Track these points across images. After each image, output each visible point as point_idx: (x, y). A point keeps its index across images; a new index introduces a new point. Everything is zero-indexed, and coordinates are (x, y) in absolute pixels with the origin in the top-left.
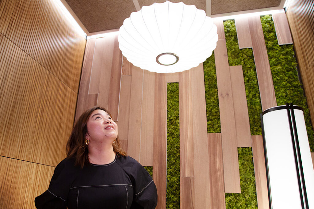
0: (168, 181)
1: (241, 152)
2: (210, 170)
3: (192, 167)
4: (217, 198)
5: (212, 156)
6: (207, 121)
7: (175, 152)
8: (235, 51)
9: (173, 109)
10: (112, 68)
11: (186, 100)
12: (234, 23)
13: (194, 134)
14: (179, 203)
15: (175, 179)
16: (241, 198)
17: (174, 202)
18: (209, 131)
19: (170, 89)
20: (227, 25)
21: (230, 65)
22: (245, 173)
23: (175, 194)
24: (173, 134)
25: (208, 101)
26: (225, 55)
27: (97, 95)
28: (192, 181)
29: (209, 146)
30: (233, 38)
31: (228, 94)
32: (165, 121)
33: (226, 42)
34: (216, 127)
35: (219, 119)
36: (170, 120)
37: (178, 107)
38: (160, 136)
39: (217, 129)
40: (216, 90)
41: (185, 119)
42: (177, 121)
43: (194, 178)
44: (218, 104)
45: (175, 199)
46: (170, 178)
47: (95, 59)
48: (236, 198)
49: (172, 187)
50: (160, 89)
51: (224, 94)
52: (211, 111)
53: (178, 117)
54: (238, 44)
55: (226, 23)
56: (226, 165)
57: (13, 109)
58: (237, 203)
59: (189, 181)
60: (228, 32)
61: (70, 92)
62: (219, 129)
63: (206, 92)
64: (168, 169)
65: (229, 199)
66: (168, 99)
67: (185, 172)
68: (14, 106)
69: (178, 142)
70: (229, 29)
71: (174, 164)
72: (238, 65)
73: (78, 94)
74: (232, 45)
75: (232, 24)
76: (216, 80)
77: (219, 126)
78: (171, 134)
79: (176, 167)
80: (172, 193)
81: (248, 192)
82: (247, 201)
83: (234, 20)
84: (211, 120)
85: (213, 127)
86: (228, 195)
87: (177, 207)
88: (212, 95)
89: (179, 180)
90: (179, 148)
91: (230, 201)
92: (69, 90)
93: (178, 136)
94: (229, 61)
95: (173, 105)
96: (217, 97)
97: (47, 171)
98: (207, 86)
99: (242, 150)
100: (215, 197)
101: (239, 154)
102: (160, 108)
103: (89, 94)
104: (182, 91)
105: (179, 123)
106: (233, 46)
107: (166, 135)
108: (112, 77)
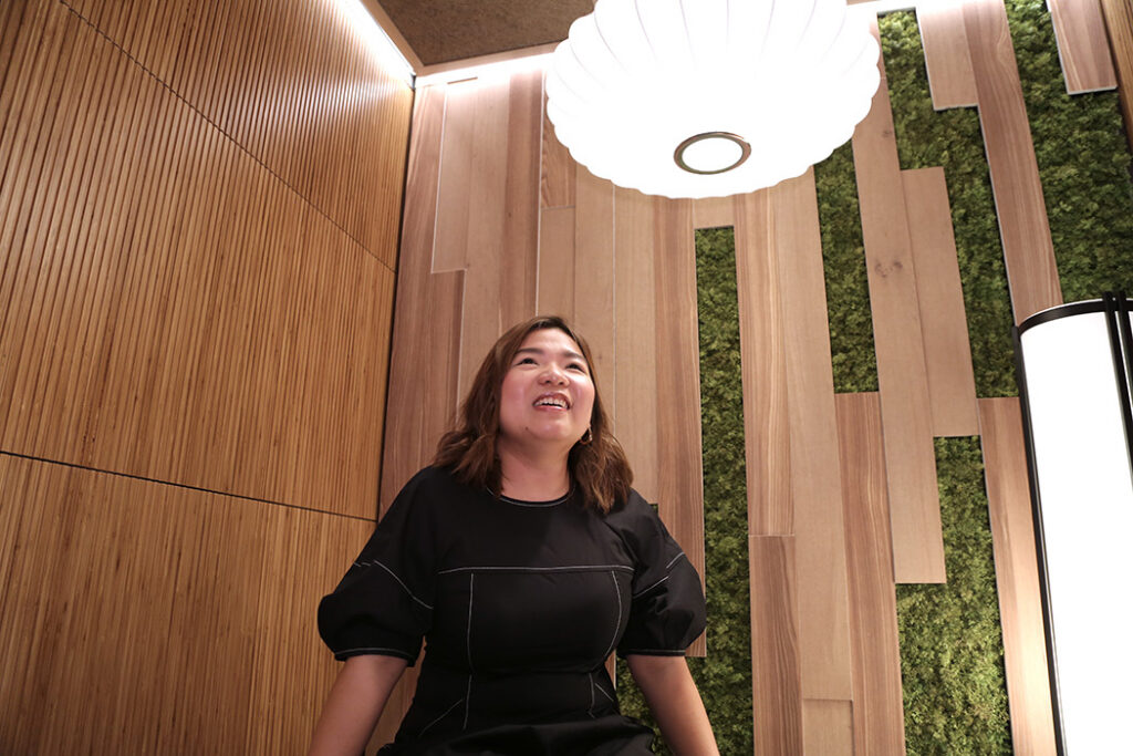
0: (709, 550)
1: (944, 452)
2: (847, 512)
3: (788, 503)
4: (871, 603)
5: (850, 466)
6: (833, 353)
7: (730, 457)
8: (920, 117)
9: (718, 316)
10: (507, 181)
11: (761, 286)
12: (916, 21)
13: (791, 399)
14: (746, 620)
15: (731, 542)
16: (948, 599)
17: (732, 616)
18: (839, 388)
19: (706, 248)
20: (889, 29)
21: (905, 165)
22: (960, 518)
23: (733, 592)
24: (721, 398)
25: (834, 286)
26: (886, 134)
27: (460, 274)
28: (787, 548)
29: (842, 436)
30: (912, 73)
31: (898, 265)
32: (694, 355)
33: (890, 88)
34: (861, 371)
35: (872, 345)
36: (710, 353)
37: (735, 309)
38: (680, 406)
39: (865, 377)
40: (859, 250)
41: (758, 347)
42: (734, 354)
43: (793, 540)
44: (867, 296)
45: (734, 607)
46: (717, 541)
47: (447, 150)
48: (929, 598)
49: (722, 569)
50: (672, 248)
51: (887, 264)
52: (842, 321)
53: (735, 343)
54: (929, 95)
55: (886, 23)
56: (899, 495)
57: (207, 332)
58: (933, 614)
59: (778, 549)
60: (896, 52)
61: (374, 271)
62: (870, 379)
63: (825, 258)
64: (708, 510)
65: (907, 602)
66: (701, 283)
67: (765, 521)
68: (210, 320)
69: (739, 425)
70: (897, 45)
71: (727, 495)
72: (929, 165)
73: (397, 273)
74: (910, 99)
75: (906, 25)
76: (857, 218)
77: (873, 371)
78: (712, 397)
79: (733, 505)
80: (724, 589)
81: (968, 580)
82: (965, 607)
83: (913, 12)
84: (845, 350)
85: (852, 373)
86: (905, 590)
87: (740, 632)
88: (846, 267)
89: (744, 546)
90: (741, 443)
91: (913, 608)
92: (370, 261)
93: (739, 405)
94: (899, 151)
95: (717, 304)
96: (864, 273)
97: (318, 528)
98: (828, 237)
99: (949, 447)
100: (863, 599)
101: (938, 460)
102: (676, 314)
103: (432, 272)
104: (747, 257)
105: (739, 362)
106: (914, 103)
107: (699, 401)
108: (508, 214)
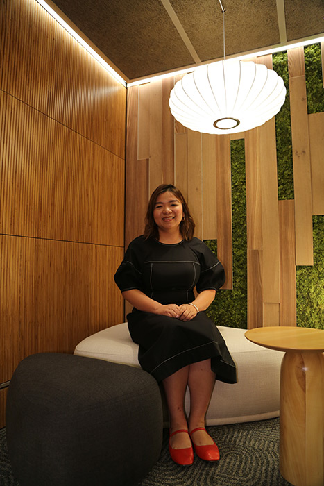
0: (234, 254)
1: (316, 221)
2: (281, 242)
3: (261, 238)
4: (288, 272)
5: (283, 226)
6: (279, 186)
7: (242, 223)
8: (317, 91)
9: (238, 173)
10: (163, 124)
11: (254, 161)
12: (320, 48)
13: (263, 202)
14: (246, 278)
15: (242, 252)
16: (314, 271)
17: (241, 276)
18: (280, 198)
19: (234, 148)
20: (309, 53)
21: (309, 112)
22: (321, 243)
23: (242, 268)
24: (239, 202)
25: (281, 161)
26: (303, 99)
27: (148, 160)
28: (260, 253)
29: (280, 215)
30: (316, 73)
31: (304, 152)
32: (230, 187)
33: (306, 80)
34: (288, 192)
35: (293, 182)
36: (235, 186)
37: (244, 170)
38: (224, 205)
39: (289, 194)
40: (290, 147)
41: (252, 184)
42: (244, 186)
43: (262, 251)
44: (292, 164)
45: (242, 273)
46: (237, 252)
47: (140, 112)
48: (308, 271)
49: (238, 261)
50: (222, 148)
51: (300, 152)
52: (283, 174)
53: (244, 183)
54: (322, 82)
55: (307, 50)
56: (299, 236)
58: (309, 275)
59: (256, 254)
60: (310, 63)
61: (118, 161)
62: (291, 195)
63: (277, 150)
64: (234, 241)
65: (300, 272)
66: (233, 160)
67: (253, 245)
69: (245, 212)
70: (311, 60)
71: (240, 236)
72: (320, 112)
73: (125, 160)
74: (314, 83)
75: (316, 50)
76: (290, 134)
77: (293, 192)
78: (236, 202)
79: (242, 239)
80: (239, 268)
81: (321, 264)
82: (320, 273)
83: (319, 44)
84: (283, 184)
85: (285, 193)
86: (300, 267)
87: (244, 281)
88: (286, 153)
89: (246, 253)
90: (245, 218)
91: (302, 274)
92: (116, 157)
93: (245, 205)
94: (308, 106)
95: (238, 169)
96: (292, 155)
98: (279, 142)
99: (318, 219)
100: (285, 270)
101: (313, 224)
102: (223, 173)
103: (138, 159)
104: (249, 150)
105: (245, 189)
106: (316, 85)
107: (231, 204)
108: (164, 137)
